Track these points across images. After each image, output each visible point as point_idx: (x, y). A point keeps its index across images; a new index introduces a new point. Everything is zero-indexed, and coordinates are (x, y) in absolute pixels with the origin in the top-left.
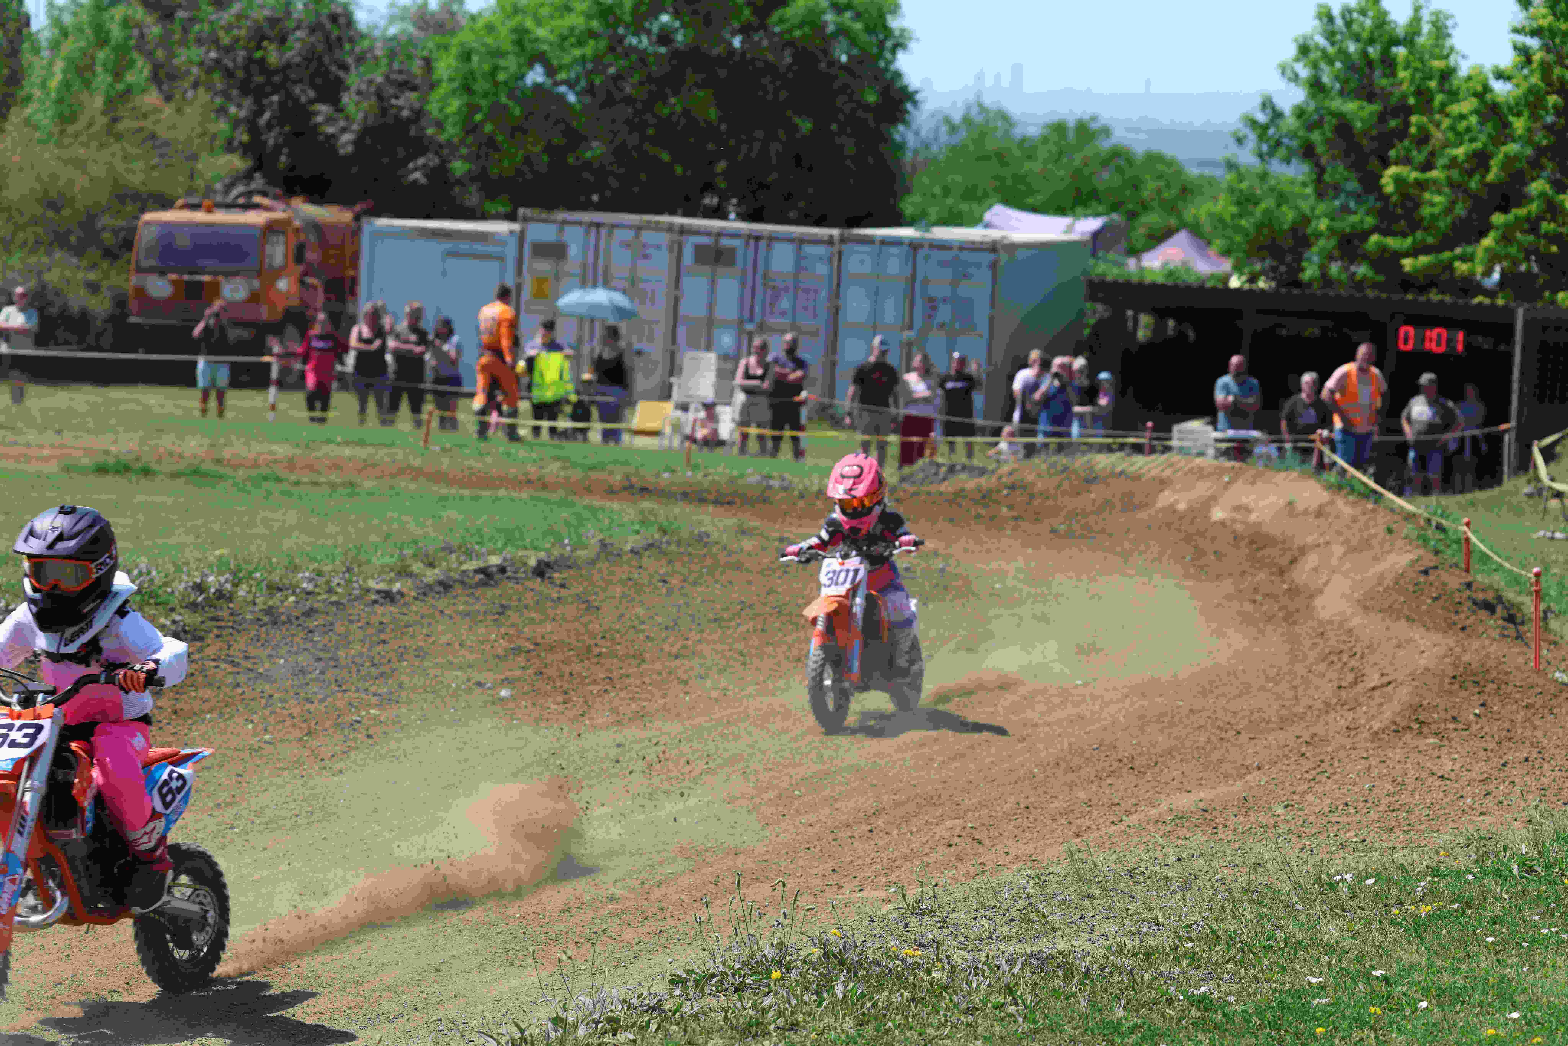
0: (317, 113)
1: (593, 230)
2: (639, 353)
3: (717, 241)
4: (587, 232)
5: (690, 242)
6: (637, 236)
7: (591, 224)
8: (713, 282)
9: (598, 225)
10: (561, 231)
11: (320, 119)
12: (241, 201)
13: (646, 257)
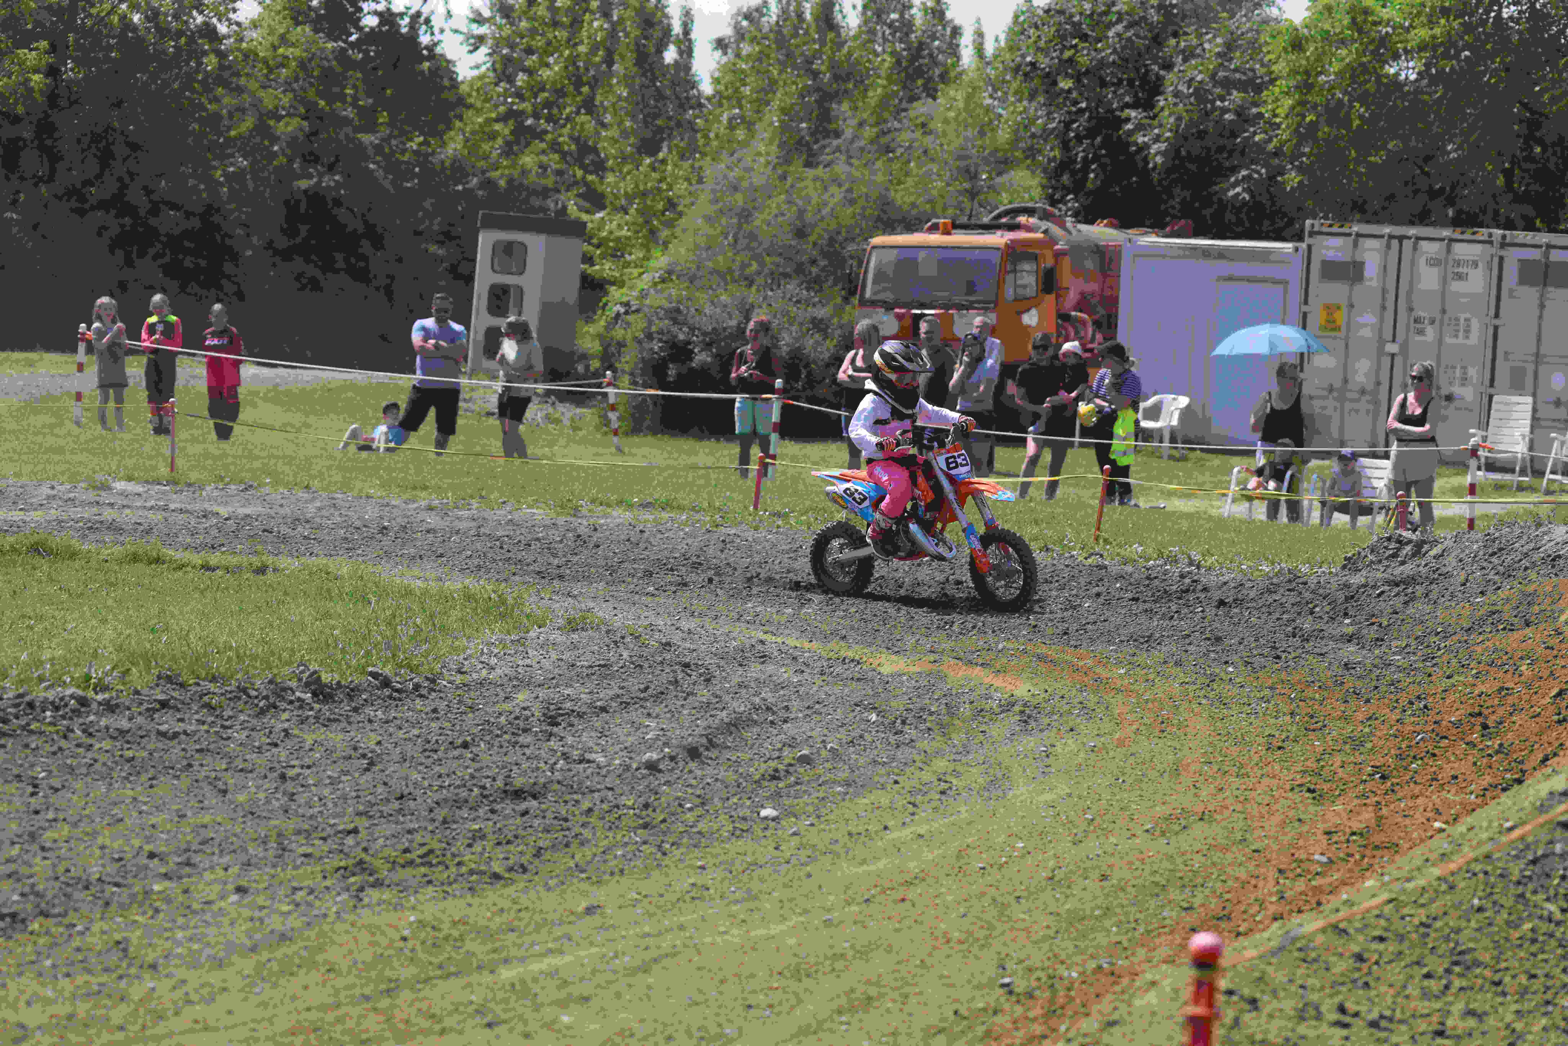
0: (1128, 120)
1: (1395, 243)
2: (1449, 398)
3: (1546, 255)
4: (1388, 246)
5: (1512, 256)
6: (1449, 251)
7: (1391, 237)
8: (1542, 306)
9: (1401, 239)
10: (1355, 245)
11: (1130, 126)
12: (1004, 220)
13: (1460, 277)
